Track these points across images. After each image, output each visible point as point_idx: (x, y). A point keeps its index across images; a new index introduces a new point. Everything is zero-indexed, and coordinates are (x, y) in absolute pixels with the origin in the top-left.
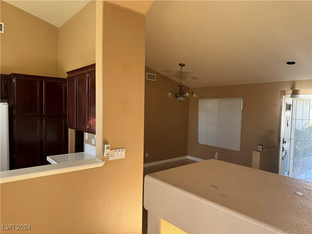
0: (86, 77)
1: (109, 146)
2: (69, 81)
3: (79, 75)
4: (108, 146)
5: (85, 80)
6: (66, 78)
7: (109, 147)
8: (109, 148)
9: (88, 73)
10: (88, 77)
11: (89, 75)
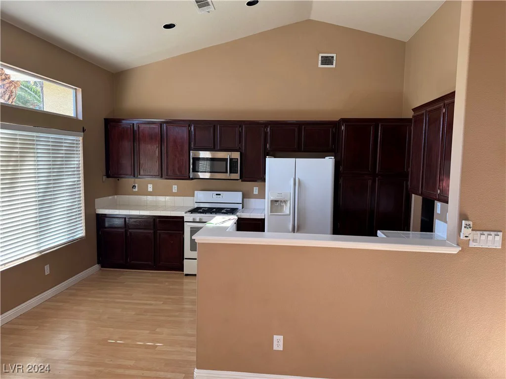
0: (440, 114)
1: (471, 223)
2: (415, 122)
3: (430, 111)
4: (468, 223)
5: (438, 119)
6: (411, 117)
7: (469, 225)
8: (470, 227)
9: (444, 107)
10: (444, 113)
11: (445, 111)
